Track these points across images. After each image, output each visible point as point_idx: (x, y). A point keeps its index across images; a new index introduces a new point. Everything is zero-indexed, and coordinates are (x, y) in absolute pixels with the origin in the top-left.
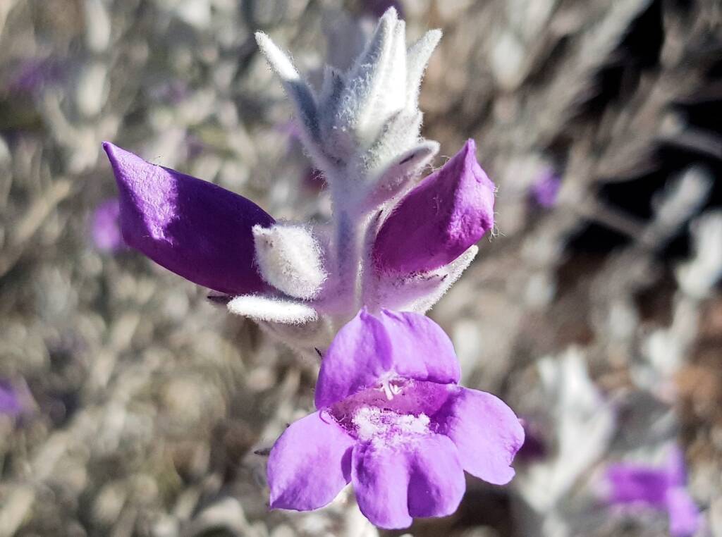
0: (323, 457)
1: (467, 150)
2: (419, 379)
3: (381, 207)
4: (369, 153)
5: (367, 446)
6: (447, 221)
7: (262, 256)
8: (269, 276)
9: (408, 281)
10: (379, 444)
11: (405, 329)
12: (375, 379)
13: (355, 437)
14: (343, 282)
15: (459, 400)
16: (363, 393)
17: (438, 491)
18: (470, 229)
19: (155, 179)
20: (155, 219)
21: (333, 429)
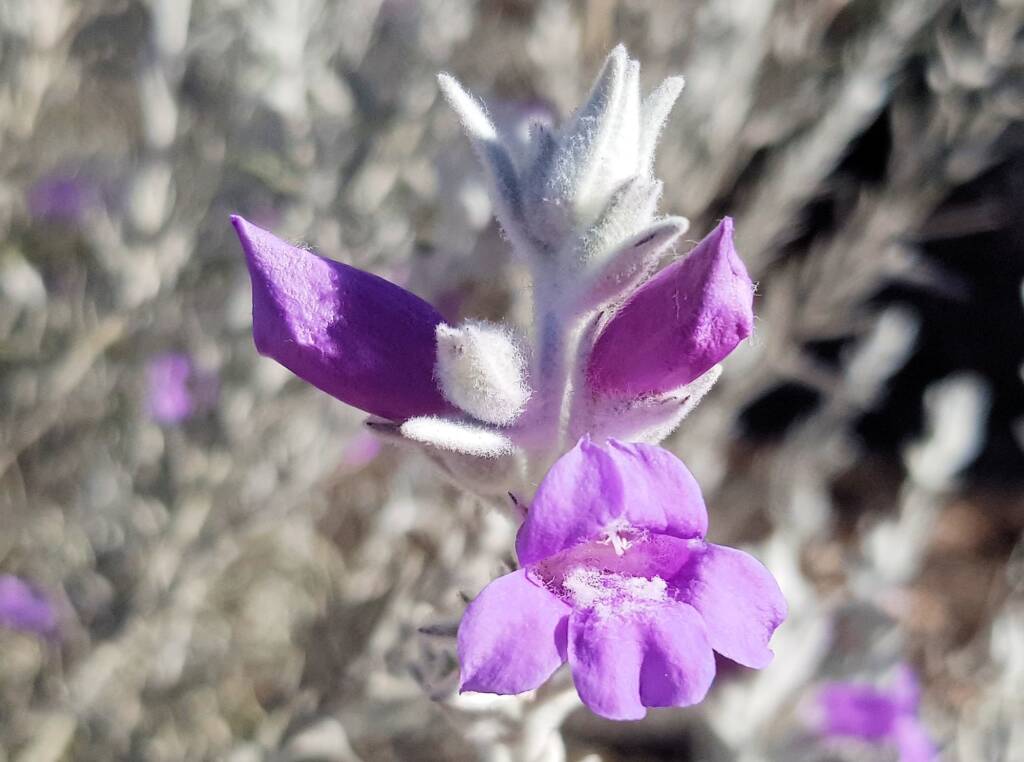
0: (531, 626)
1: (722, 230)
2: (654, 531)
3: (602, 307)
4: (590, 233)
5: (588, 614)
6: (692, 325)
7: (445, 366)
8: (454, 394)
9: (637, 405)
10: (604, 611)
11: (639, 465)
12: (599, 528)
13: (570, 605)
15: (706, 559)
16: (583, 548)
17: (680, 674)
18: (722, 335)
19: (300, 266)
20: (300, 318)
21: (543, 593)
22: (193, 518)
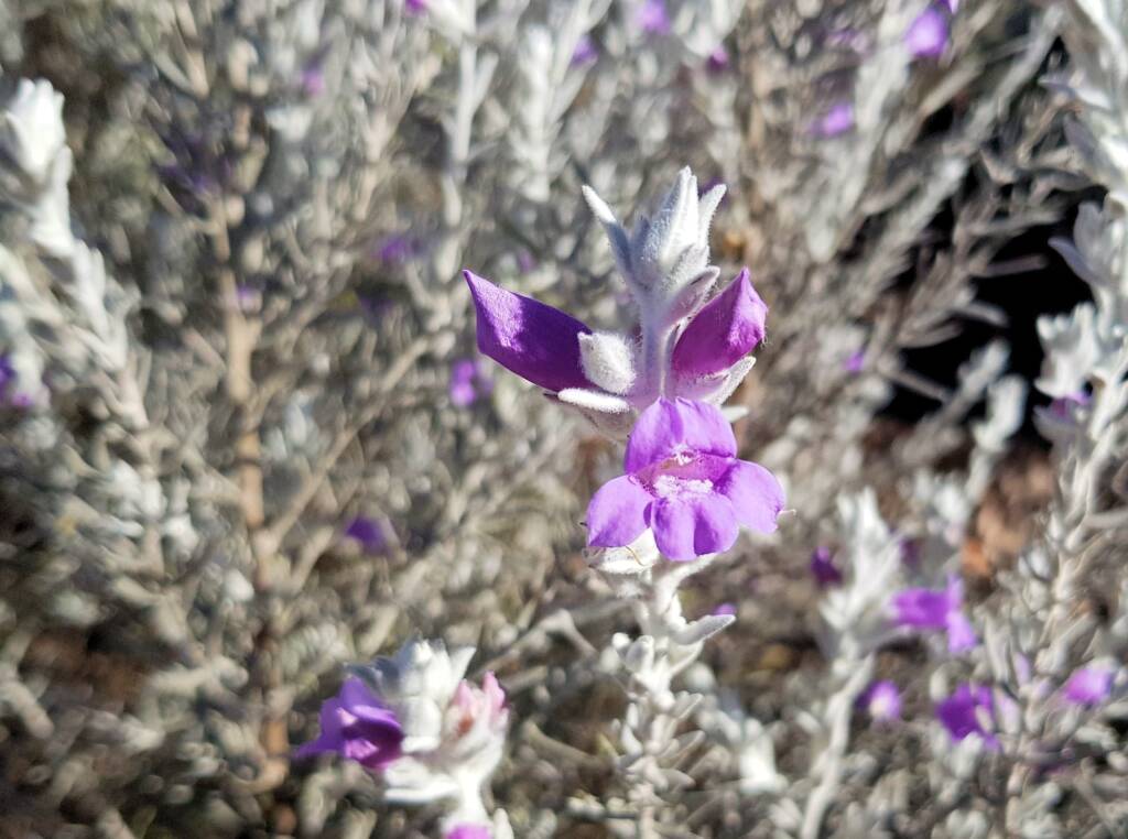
0: (630, 508)
1: (742, 275)
2: (704, 452)
3: (678, 323)
4: (668, 278)
5: (663, 501)
6: (728, 331)
7: (586, 358)
8: (591, 375)
9: (699, 380)
10: (672, 499)
11: (694, 412)
12: (670, 450)
13: (654, 496)
14: (649, 383)
15: (735, 469)
16: (661, 462)
17: (717, 535)
18: (746, 338)
19: (503, 300)
20: (503, 330)
21: (638, 488)
22: (476, 475)
